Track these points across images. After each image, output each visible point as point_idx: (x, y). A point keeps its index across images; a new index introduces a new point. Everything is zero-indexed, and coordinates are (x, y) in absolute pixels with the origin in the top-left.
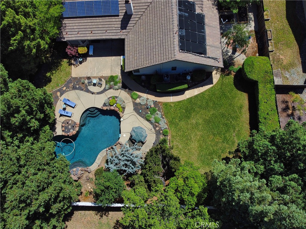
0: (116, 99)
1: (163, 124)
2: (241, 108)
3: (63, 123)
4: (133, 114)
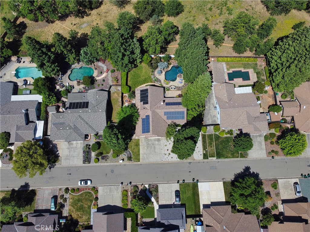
0: (166, 84)
2: (130, 81)
3: (182, 77)
4: (161, 80)
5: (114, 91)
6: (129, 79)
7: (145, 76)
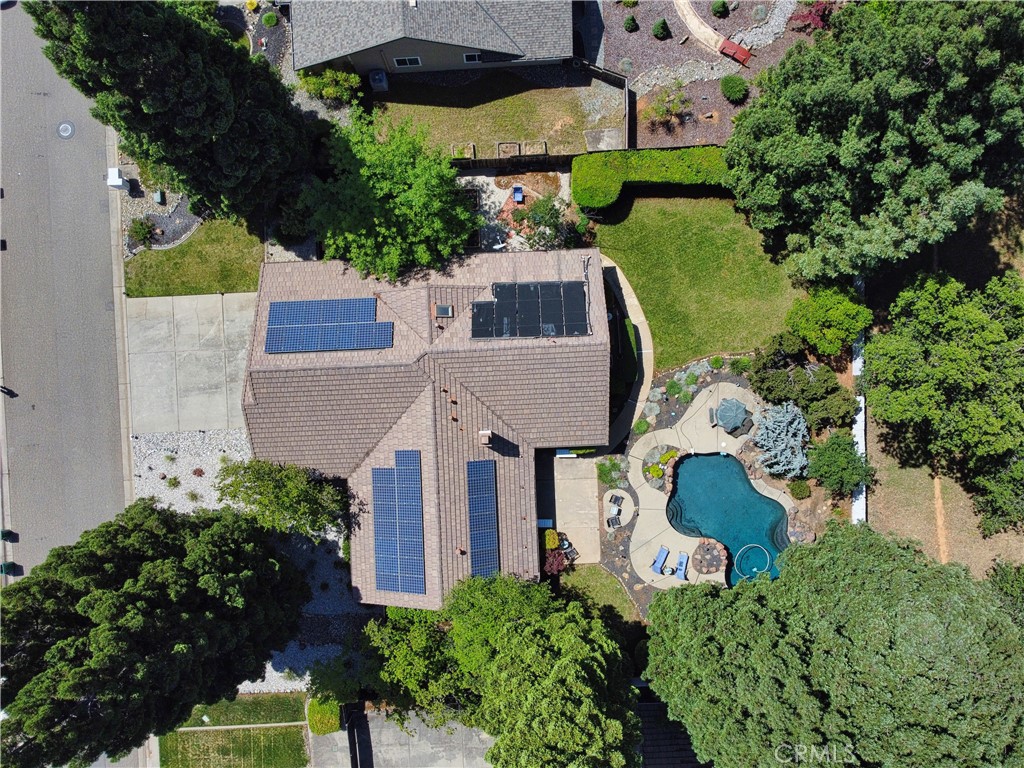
0: (650, 465)
1: (701, 367)
2: (664, 214)
3: (700, 572)
4: (679, 429)
5: (586, 107)
6: (681, 205)
7: (704, 315)
